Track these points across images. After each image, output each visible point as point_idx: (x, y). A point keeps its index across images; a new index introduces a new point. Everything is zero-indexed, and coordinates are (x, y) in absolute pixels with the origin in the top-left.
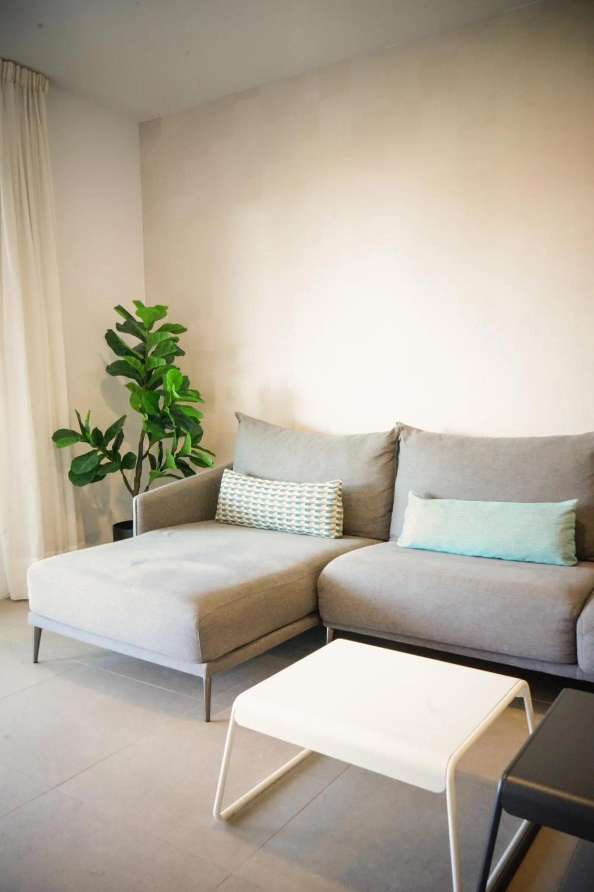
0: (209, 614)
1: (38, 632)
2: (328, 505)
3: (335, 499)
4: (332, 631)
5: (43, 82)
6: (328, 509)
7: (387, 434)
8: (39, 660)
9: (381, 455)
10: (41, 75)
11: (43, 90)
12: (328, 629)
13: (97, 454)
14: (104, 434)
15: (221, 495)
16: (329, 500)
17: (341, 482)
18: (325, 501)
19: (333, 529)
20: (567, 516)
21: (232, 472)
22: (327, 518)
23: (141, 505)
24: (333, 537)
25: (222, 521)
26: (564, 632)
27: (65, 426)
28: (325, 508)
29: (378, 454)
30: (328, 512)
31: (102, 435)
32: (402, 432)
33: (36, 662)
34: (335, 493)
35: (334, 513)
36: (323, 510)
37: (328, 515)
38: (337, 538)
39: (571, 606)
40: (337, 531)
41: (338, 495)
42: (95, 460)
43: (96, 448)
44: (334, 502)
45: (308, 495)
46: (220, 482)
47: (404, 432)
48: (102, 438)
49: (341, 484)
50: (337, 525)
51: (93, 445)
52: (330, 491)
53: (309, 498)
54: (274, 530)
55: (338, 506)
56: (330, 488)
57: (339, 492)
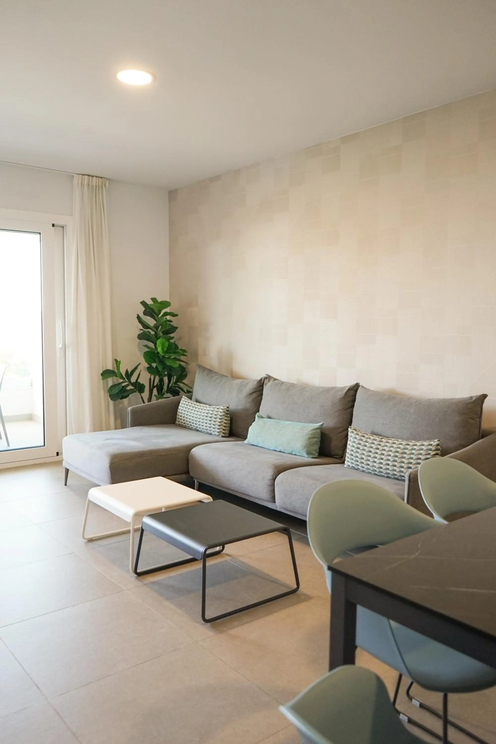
0: (115, 462)
1: (67, 471)
2: (220, 419)
3: (224, 415)
4: (198, 483)
5: (105, 182)
6: (219, 420)
7: (258, 381)
8: (67, 484)
9: (253, 393)
10: (103, 179)
11: (105, 187)
12: (196, 481)
13: (122, 385)
14: (129, 373)
15: (179, 411)
16: (220, 416)
17: (228, 406)
18: (218, 416)
19: (221, 432)
20: (314, 431)
22: (219, 425)
23: (131, 412)
24: (221, 436)
25: (178, 424)
26: (270, 485)
27: (110, 367)
29: (252, 392)
30: (219, 422)
31: (128, 373)
32: (266, 380)
33: (66, 485)
34: (224, 412)
35: (222, 423)
36: (217, 421)
37: (219, 424)
38: (222, 437)
39: (273, 473)
40: (223, 433)
41: (226, 413)
42: (123, 387)
43: (124, 381)
44: (223, 417)
45: (211, 412)
46: (180, 403)
47: (268, 380)
48: (129, 375)
49: (228, 407)
50: (224, 430)
51: (124, 379)
52: (221, 411)
53: (211, 414)
54: (198, 431)
55: (226, 420)
56: (222, 409)
57: (226, 412)
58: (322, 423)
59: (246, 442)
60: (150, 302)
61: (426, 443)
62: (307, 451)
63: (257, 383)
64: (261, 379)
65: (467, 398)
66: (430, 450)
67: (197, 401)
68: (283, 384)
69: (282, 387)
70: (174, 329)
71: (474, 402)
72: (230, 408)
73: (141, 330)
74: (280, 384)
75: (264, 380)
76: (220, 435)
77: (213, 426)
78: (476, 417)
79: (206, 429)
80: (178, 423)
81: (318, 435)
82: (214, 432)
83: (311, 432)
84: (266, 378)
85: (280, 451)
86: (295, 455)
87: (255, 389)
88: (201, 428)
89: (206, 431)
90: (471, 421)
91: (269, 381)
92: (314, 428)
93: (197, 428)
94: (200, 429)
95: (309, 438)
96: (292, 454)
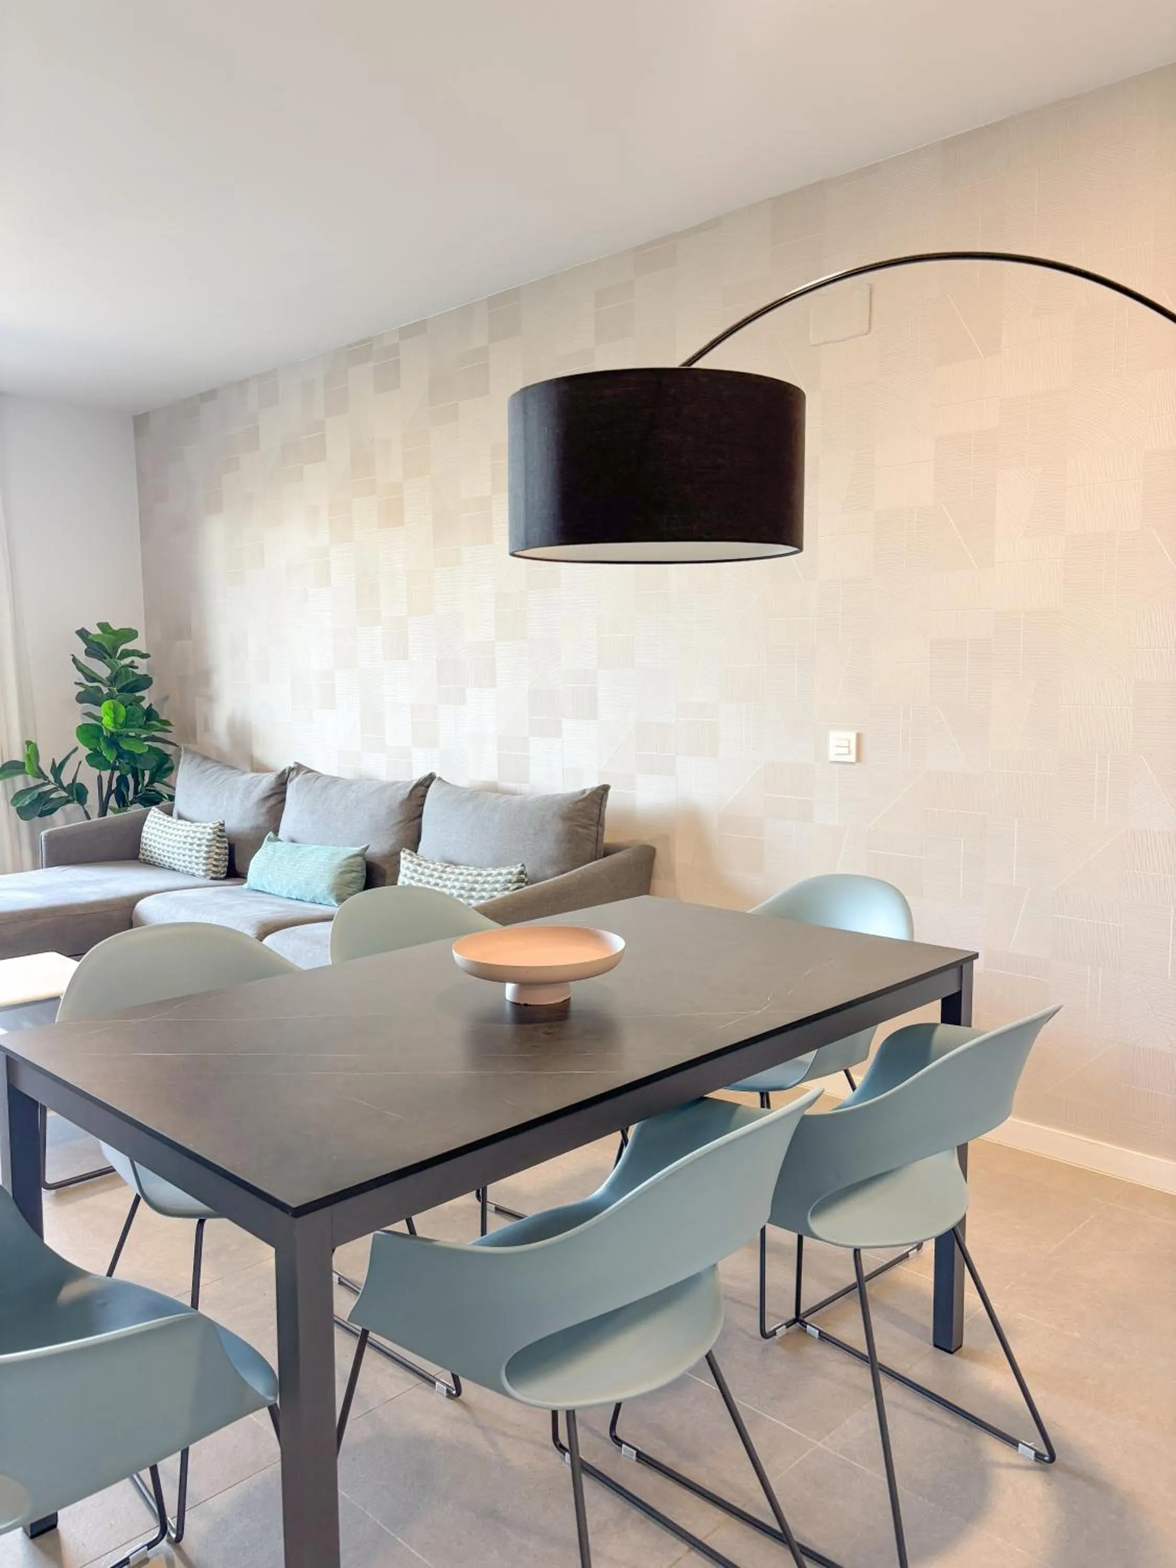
2: (207, 846)
3: (214, 839)
6: (206, 849)
7: (279, 773)
9: (271, 796)
13: (40, 790)
14: (58, 765)
15: (144, 834)
16: (208, 840)
17: (222, 822)
18: (204, 841)
19: (209, 870)
20: (351, 860)
21: (170, 819)
22: (206, 858)
24: (209, 877)
25: (142, 860)
28: (204, 848)
29: (266, 794)
30: (207, 852)
31: (56, 766)
32: (292, 773)
34: (214, 833)
35: (212, 854)
36: (201, 851)
37: (205, 855)
38: (212, 878)
40: (214, 872)
41: (219, 836)
42: (45, 792)
43: (46, 782)
44: (213, 843)
45: (192, 835)
46: (145, 820)
47: (295, 772)
48: (57, 770)
49: (222, 825)
50: (214, 866)
51: (46, 778)
52: (211, 831)
53: (193, 838)
54: (174, 870)
55: (218, 847)
56: (211, 828)
57: (219, 833)
58: (366, 845)
59: (245, 886)
60: (95, 631)
61: (504, 871)
62: (337, 895)
63: (276, 778)
64: (285, 770)
65: (578, 792)
66: (510, 882)
67: (180, 817)
68: (320, 779)
69: (316, 784)
70: (145, 682)
71: (585, 799)
72: (225, 825)
73: (80, 684)
74: (313, 780)
75: (289, 773)
76: (208, 875)
77: (196, 860)
78: (591, 825)
79: (184, 867)
80: (143, 857)
81: (358, 866)
82: (197, 870)
83: (345, 863)
84: (291, 769)
85: (297, 899)
86: (320, 904)
87: (273, 789)
88: (177, 864)
89: (185, 869)
90: (580, 830)
91: (297, 774)
92: (351, 854)
93: (172, 865)
94: (176, 867)
95: (342, 873)
96: (315, 903)
